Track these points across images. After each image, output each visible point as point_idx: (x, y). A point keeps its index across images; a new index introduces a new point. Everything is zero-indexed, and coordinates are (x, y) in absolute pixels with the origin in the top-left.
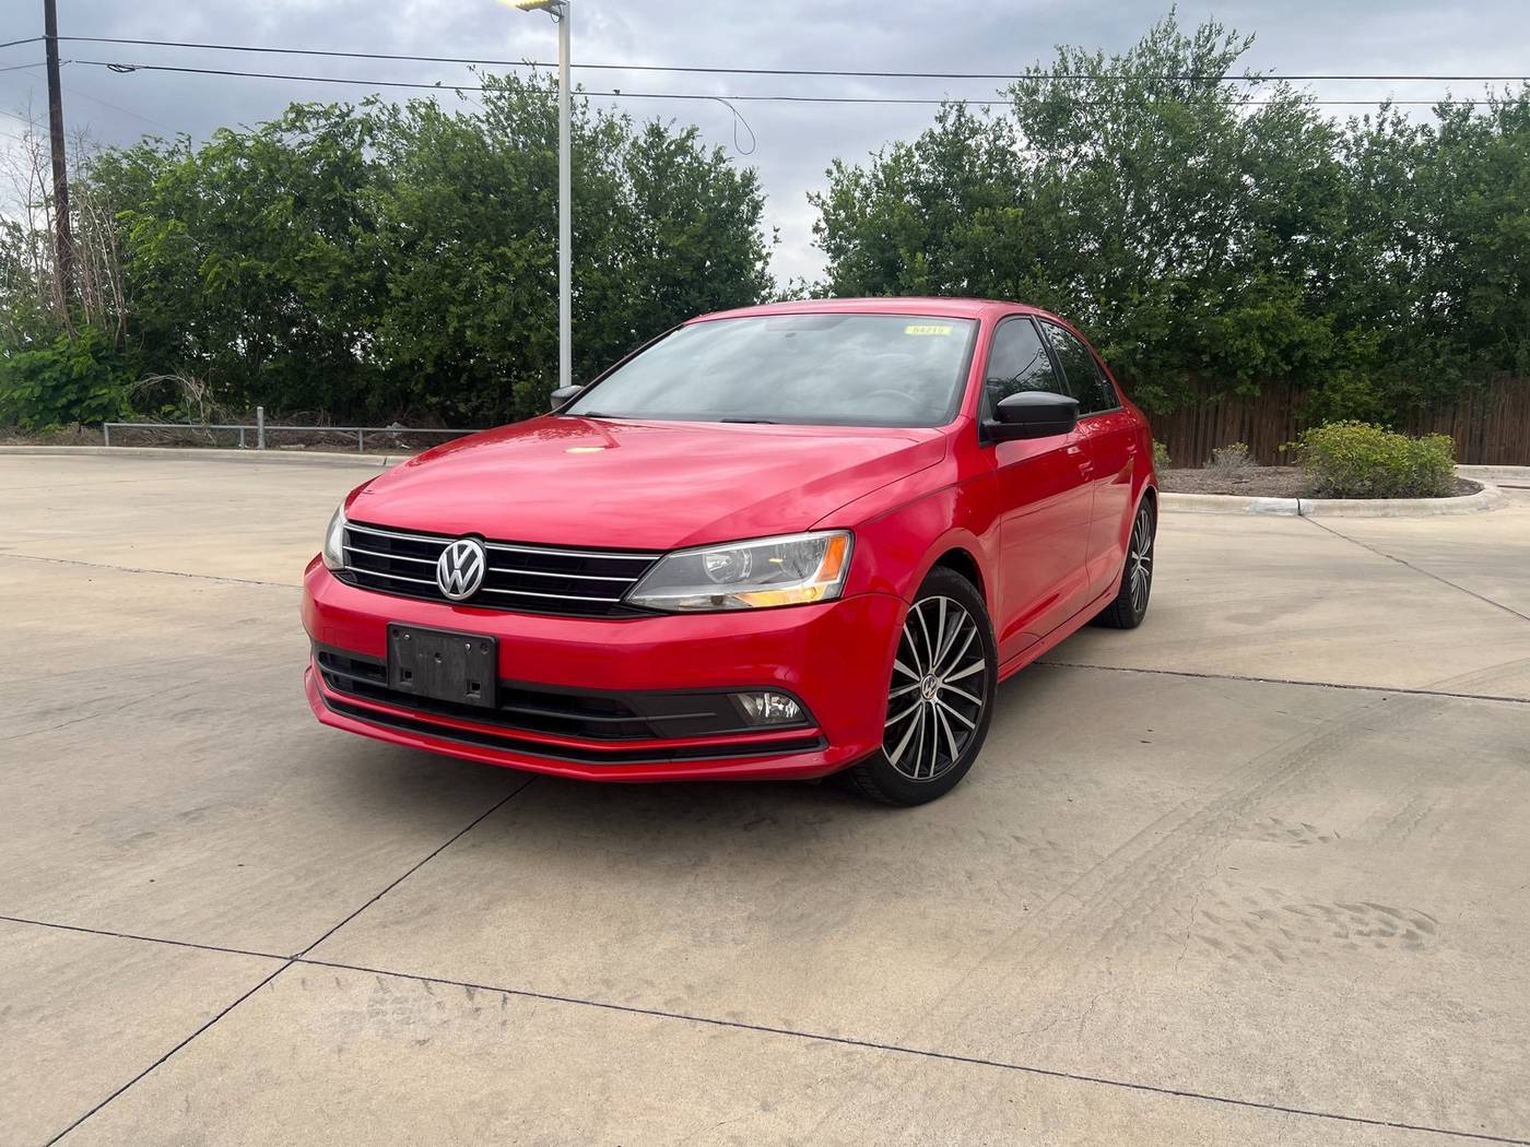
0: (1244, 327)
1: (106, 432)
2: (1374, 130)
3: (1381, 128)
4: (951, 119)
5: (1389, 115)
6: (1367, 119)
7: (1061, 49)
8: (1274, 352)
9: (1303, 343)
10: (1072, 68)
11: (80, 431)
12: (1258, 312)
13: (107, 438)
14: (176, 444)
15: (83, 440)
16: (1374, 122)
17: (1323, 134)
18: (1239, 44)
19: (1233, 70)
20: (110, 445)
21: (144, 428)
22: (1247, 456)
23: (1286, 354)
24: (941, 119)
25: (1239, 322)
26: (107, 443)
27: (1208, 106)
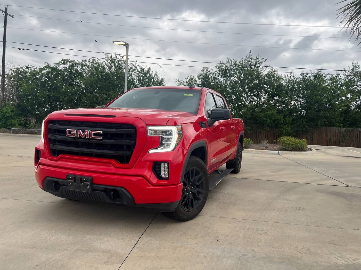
0: (266, 116)
1: (12, 130)
2: (289, 78)
3: (290, 78)
4: (205, 71)
5: (292, 75)
6: (288, 75)
7: (228, 58)
8: (272, 121)
9: (277, 119)
10: (230, 62)
11: (5, 130)
12: (268, 113)
13: (12, 132)
14: (28, 133)
15: (5, 132)
16: (289, 76)
17: (279, 78)
18: (264, 60)
19: (262, 65)
20: (13, 133)
21: (21, 130)
22: (267, 143)
23: (274, 122)
24: (203, 71)
25: (264, 114)
26: (12, 133)
27: (258, 71)
